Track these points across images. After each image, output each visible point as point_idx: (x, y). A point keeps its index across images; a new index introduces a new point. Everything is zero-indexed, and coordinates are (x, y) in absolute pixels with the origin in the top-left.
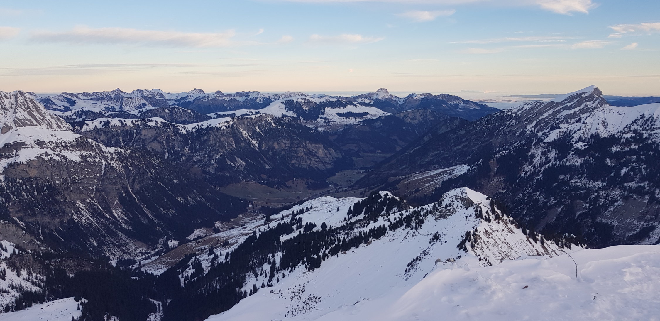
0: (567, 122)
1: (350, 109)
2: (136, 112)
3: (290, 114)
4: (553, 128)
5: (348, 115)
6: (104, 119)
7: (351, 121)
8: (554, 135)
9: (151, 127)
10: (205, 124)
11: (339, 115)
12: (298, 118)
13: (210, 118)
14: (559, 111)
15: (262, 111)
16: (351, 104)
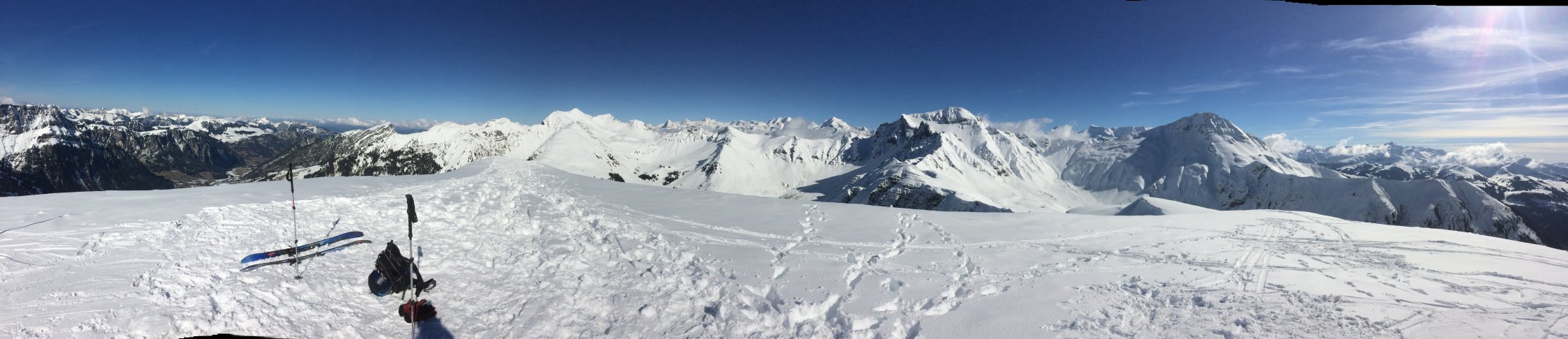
0: (377, 142)
1: (243, 128)
2: (112, 122)
3: (205, 130)
4: (369, 145)
5: (242, 132)
6: (94, 125)
7: (244, 136)
8: (370, 149)
9: (120, 132)
10: (151, 133)
11: (236, 132)
12: (209, 133)
13: (154, 129)
14: (372, 136)
15: (187, 127)
16: (244, 126)
